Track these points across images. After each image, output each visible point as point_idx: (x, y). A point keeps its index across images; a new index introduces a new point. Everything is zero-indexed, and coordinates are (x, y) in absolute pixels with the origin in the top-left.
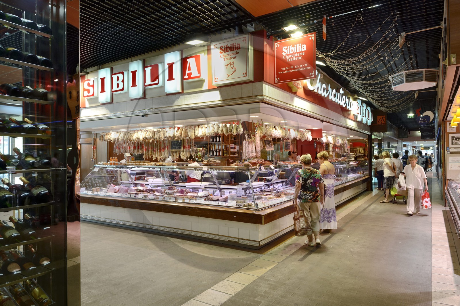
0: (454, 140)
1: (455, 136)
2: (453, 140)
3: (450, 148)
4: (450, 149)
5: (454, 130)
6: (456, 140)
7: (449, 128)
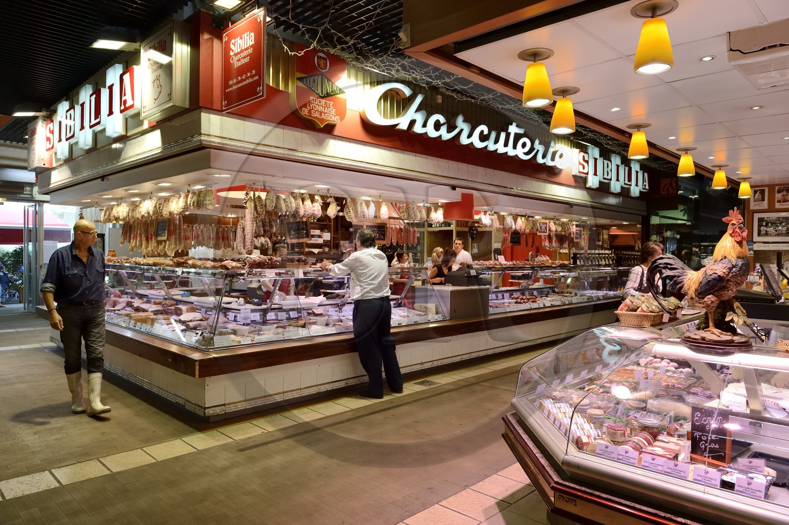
0: (762, 226)
1: (765, 218)
2: (760, 226)
3: (755, 243)
4: (754, 245)
5: (763, 206)
6: (766, 226)
7: (755, 201)
